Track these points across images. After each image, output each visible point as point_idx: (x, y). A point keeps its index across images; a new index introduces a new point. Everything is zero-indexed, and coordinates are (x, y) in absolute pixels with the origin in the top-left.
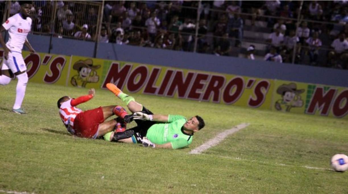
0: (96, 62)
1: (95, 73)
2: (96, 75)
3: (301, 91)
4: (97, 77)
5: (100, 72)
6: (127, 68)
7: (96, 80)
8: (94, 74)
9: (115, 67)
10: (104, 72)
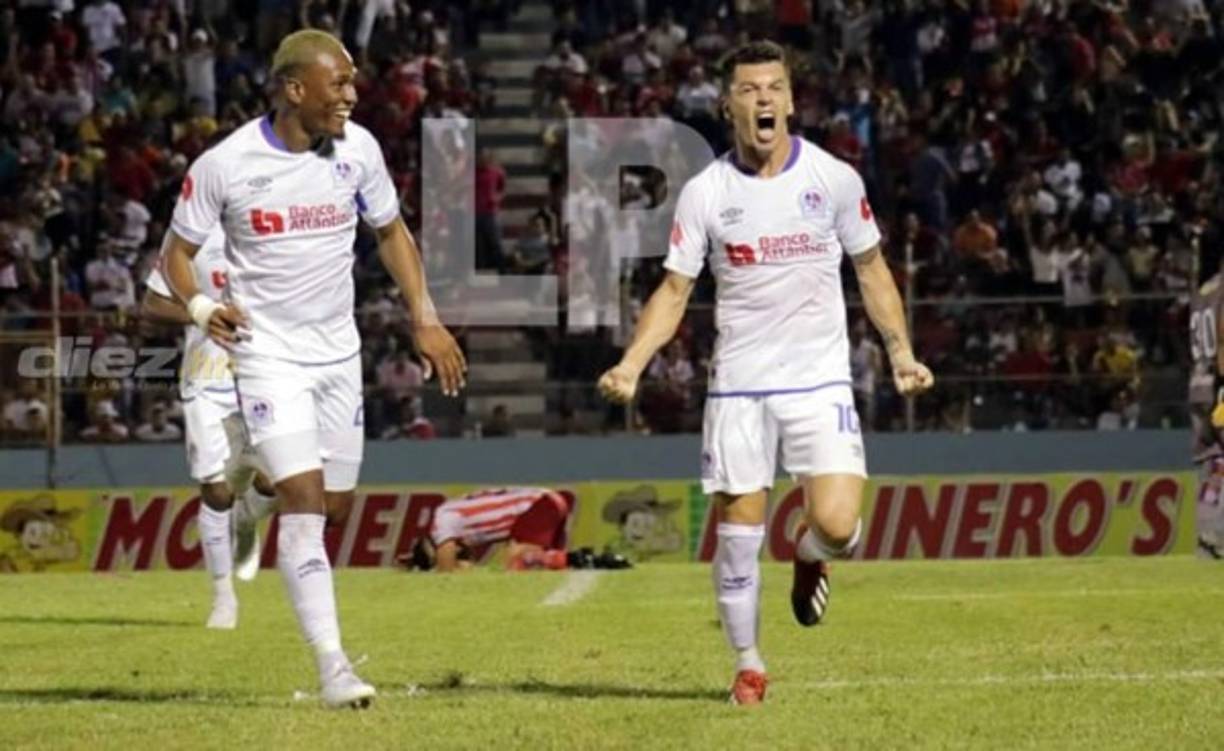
0: (63, 499)
1: (66, 533)
2: (71, 538)
3: (670, 507)
4: (72, 545)
5: (78, 527)
6: (158, 506)
7: (72, 554)
8: (62, 535)
9: (122, 508)
10: (92, 528)
